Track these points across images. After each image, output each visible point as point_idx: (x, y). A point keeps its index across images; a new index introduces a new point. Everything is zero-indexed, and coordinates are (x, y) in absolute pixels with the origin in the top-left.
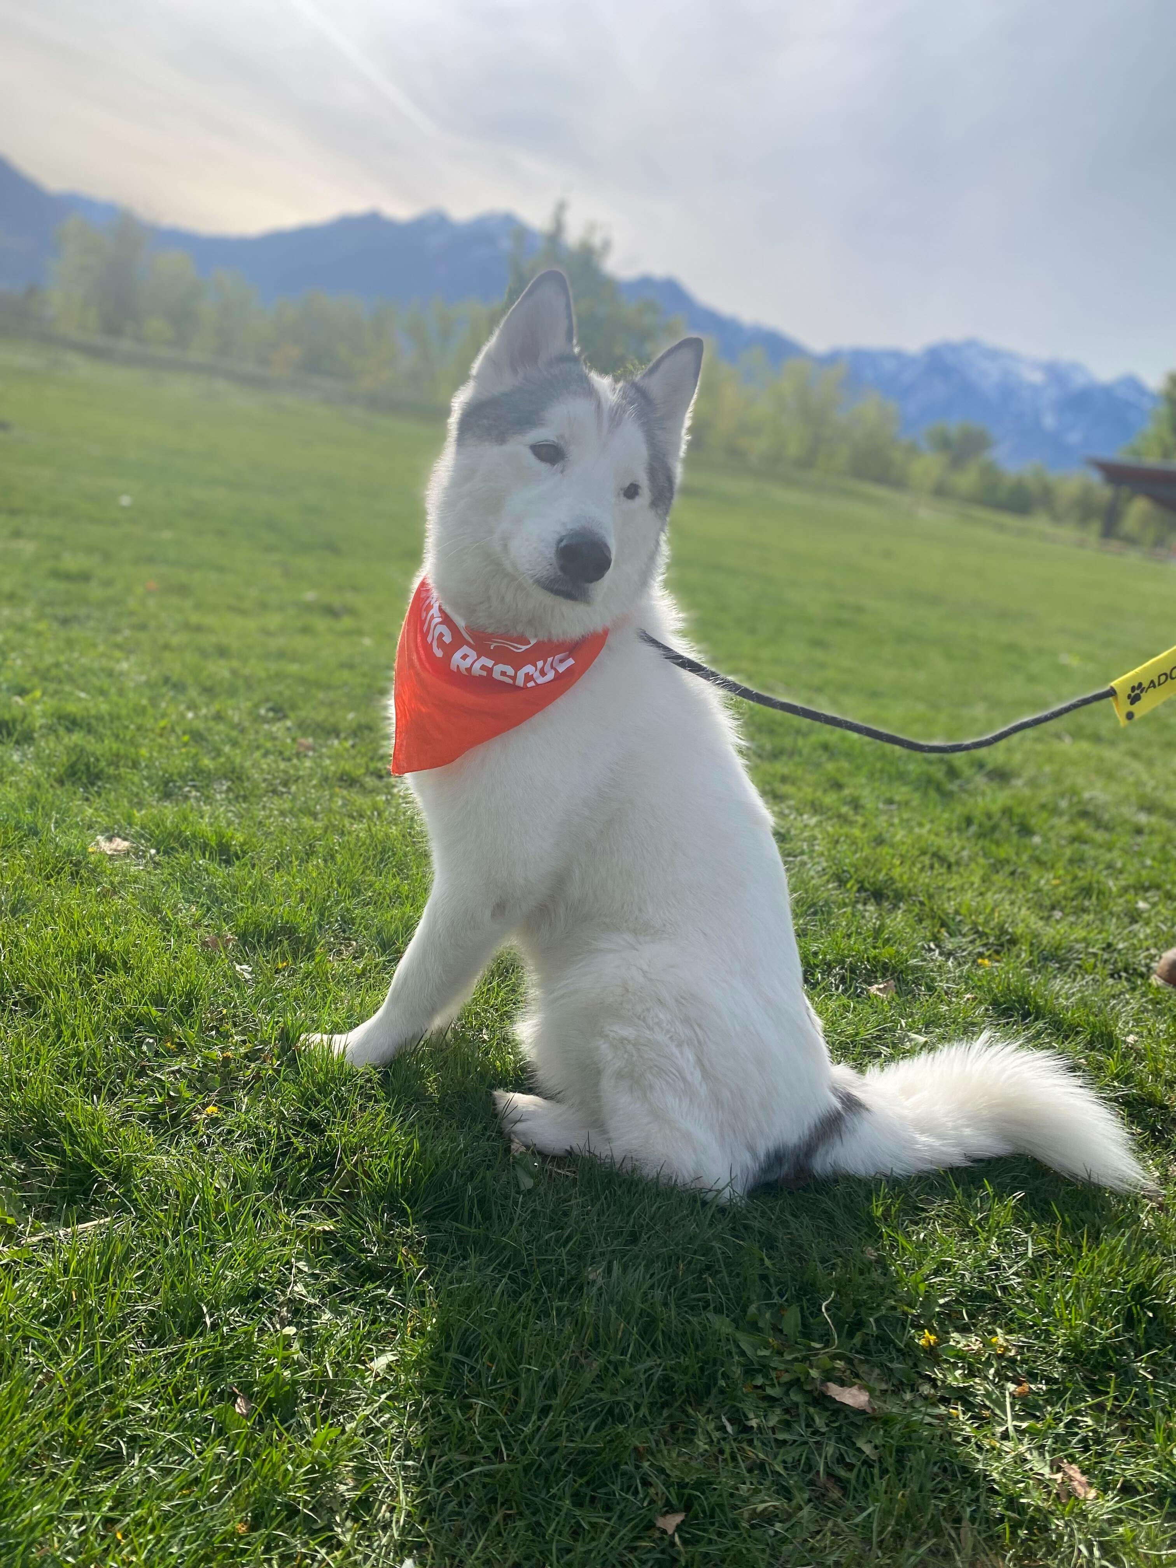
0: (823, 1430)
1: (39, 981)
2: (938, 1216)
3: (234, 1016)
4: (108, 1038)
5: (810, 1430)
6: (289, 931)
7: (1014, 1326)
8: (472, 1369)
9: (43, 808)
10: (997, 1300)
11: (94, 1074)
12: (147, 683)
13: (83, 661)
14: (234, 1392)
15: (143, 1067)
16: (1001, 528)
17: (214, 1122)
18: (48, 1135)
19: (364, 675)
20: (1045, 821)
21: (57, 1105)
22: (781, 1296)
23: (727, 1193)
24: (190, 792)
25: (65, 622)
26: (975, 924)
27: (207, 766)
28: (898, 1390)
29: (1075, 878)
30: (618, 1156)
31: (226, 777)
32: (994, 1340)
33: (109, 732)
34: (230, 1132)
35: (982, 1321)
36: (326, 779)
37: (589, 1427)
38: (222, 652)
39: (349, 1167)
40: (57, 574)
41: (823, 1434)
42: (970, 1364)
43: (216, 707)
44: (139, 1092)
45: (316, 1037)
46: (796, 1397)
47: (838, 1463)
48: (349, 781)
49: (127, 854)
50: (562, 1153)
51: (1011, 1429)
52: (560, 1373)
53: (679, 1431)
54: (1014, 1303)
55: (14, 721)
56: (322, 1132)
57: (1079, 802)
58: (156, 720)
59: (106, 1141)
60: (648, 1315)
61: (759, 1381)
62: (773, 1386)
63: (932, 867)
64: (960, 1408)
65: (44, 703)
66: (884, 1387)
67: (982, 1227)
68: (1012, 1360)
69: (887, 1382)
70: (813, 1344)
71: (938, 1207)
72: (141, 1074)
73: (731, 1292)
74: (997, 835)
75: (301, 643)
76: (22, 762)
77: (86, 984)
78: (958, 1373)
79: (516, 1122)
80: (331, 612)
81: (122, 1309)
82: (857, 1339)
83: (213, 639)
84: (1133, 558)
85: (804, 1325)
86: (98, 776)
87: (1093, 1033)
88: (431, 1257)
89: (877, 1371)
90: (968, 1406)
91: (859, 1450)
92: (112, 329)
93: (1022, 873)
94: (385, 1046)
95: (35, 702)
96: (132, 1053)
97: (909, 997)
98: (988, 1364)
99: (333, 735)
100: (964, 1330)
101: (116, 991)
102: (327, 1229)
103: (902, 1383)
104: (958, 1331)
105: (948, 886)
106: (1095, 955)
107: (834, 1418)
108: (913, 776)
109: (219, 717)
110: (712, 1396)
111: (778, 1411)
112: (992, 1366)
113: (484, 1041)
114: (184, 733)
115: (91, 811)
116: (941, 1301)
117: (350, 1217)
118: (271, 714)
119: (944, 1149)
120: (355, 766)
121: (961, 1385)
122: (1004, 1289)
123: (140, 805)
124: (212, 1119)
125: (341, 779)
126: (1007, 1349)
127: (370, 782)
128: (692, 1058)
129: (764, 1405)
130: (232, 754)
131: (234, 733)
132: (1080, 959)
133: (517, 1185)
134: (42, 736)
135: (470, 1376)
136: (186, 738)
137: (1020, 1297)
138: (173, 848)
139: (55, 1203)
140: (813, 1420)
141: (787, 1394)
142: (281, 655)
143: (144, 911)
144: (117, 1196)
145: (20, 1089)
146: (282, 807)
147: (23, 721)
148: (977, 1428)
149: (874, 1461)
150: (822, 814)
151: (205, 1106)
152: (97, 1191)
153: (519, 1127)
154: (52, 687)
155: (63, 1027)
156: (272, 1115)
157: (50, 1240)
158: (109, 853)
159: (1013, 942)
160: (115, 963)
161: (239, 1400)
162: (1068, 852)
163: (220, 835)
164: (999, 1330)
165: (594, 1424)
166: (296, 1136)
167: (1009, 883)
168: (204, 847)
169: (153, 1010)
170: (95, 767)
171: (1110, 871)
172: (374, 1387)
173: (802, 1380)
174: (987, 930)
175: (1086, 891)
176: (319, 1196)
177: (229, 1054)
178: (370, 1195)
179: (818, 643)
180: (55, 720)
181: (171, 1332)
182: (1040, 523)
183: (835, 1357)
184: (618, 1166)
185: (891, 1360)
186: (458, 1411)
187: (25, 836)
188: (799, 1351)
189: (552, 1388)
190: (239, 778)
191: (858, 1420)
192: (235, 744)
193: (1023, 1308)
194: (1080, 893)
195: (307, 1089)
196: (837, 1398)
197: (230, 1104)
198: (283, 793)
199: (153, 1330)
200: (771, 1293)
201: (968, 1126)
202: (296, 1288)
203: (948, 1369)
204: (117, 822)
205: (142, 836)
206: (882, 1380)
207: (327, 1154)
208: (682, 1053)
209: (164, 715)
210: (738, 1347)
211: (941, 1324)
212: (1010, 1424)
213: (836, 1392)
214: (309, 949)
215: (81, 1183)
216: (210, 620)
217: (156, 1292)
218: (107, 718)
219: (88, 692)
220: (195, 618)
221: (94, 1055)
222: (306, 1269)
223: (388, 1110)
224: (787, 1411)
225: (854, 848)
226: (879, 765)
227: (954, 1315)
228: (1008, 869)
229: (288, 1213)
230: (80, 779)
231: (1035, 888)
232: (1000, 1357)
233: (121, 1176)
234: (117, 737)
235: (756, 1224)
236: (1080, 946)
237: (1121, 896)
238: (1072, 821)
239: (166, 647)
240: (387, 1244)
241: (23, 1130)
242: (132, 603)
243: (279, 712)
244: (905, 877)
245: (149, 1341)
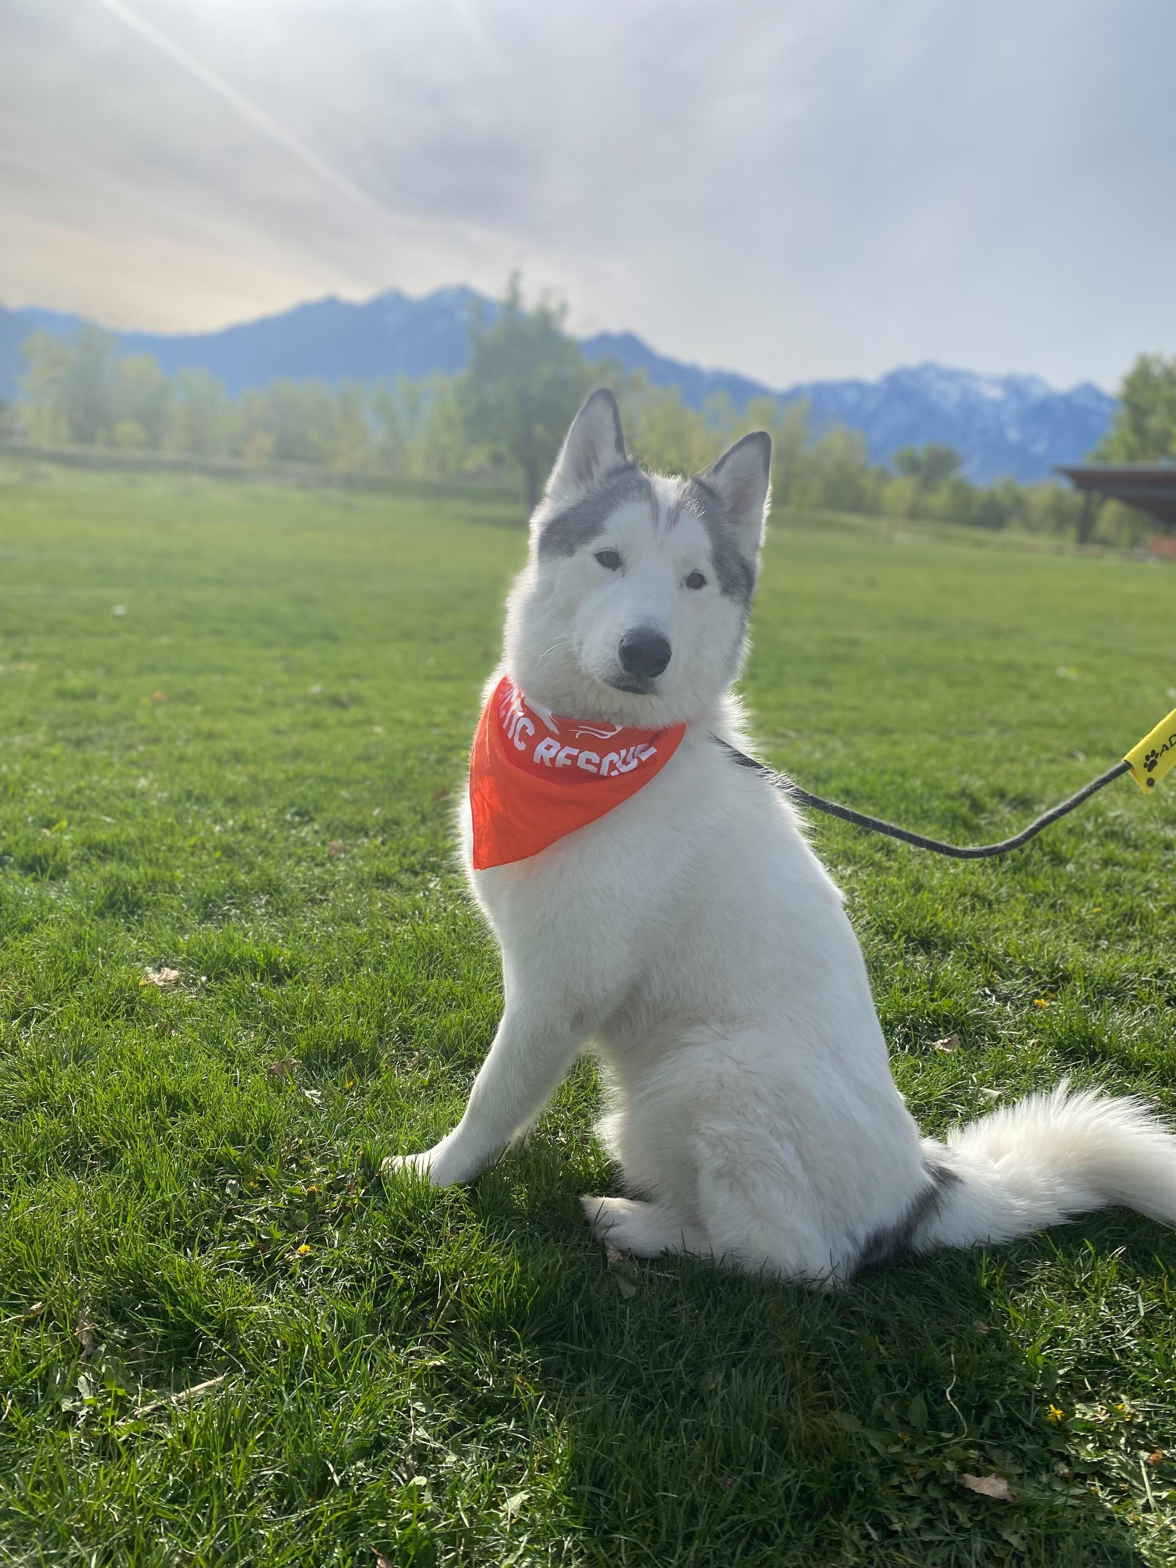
0: (969, 1525)
1: (113, 1131)
2: (1042, 1280)
3: (311, 1145)
4: (191, 1184)
5: (954, 1527)
6: (351, 1047)
7: (1138, 1390)
8: (607, 1502)
9: (89, 945)
10: (1116, 1364)
11: (182, 1224)
12: (170, 800)
13: (105, 782)
14: (373, 1553)
15: (229, 1211)
16: (979, 544)
17: (308, 1261)
18: (147, 1297)
19: (382, 767)
20: (1075, 848)
21: (151, 1263)
22: (903, 1385)
23: (830, 1281)
24: (229, 910)
25: (79, 743)
26: (1025, 963)
27: (243, 881)
28: (1033, 1472)
29: (1115, 905)
30: (718, 1254)
31: (263, 890)
32: (1120, 1407)
33: (141, 857)
34: (327, 1270)
35: (1104, 1388)
36: (362, 882)
37: (735, 1551)
38: (238, 757)
39: (452, 1295)
40: (62, 694)
41: (968, 1530)
42: (1099, 1435)
43: (242, 816)
44: (229, 1239)
45: (398, 1160)
46: (934, 1493)
47: (987, 1557)
48: (384, 881)
49: (177, 983)
50: (658, 1255)
51: (1152, 1501)
52: (698, 1497)
53: (825, 1544)
54: (1135, 1366)
55: (46, 856)
56: (419, 1261)
57: (1104, 824)
58: (185, 838)
59: (205, 1296)
60: (776, 1424)
61: (896, 1480)
62: (909, 1483)
63: (973, 909)
64: (1098, 1484)
65: (73, 832)
66: (1019, 1470)
67: (1087, 1288)
68: (1141, 1427)
69: (1021, 1466)
70: (944, 1435)
71: (1042, 1269)
72: (229, 1218)
73: (852, 1387)
74: (1031, 868)
75: (314, 739)
76: (60, 898)
77: (161, 1130)
78: (1090, 1446)
79: (610, 1227)
80: (337, 702)
81: (247, 1476)
82: (986, 1424)
83: (227, 745)
84: (1112, 560)
85: (930, 1414)
86: (137, 904)
87: (1162, 1067)
88: (546, 1383)
89: (1010, 1455)
90: (1106, 1481)
91: (1006, 1542)
92: (84, 437)
93: (1062, 904)
94: (468, 1162)
95: (63, 832)
96: (216, 1197)
97: (974, 1048)
98: (1117, 1433)
99: (362, 834)
100: (1088, 1399)
101: (190, 1133)
102: (438, 1364)
103: (1035, 1463)
104: (1081, 1401)
105: (992, 927)
106: (1148, 983)
107: (976, 1511)
108: (938, 814)
109: (246, 828)
110: (851, 1503)
111: (918, 1510)
112: (1122, 1435)
113: (562, 1144)
114: (215, 849)
115: (135, 942)
116: (1061, 1372)
117: (460, 1349)
118: (297, 819)
119: (1042, 1211)
120: (387, 865)
121: (1095, 1460)
122: (1121, 1352)
123: (183, 929)
124: (305, 1259)
125: (377, 880)
126: (1134, 1416)
127: (405, 879)
128: (792, 1150)
129: (904, 1505)
130: (266, 865)
131: (264, 844)
132: (1135, 989)
133: (620, 1295)
134: (75, 867)
135: (606, 1508)
136: (218, 854)
137: (1138, 1359)
138: (223, 973)
139: (162, 1368)
140: (957, 1518)
141: (924, 1490)
142: (296, 754)
143: (205, 1044)
144: (224, 1354)
145: (112, 1250)
146: (323, 916)
147: (55, 855)
148: (1118, 1503)
149: (1023, 1553)
150: (856, 864)
151: (297, 1245)
152: (203, 1351)
153: (612, 1232)
154: (77, 814)
155: (146, 1179)
156: (366, 1247)
157: (162, 1408)
158: (161, 984)
159: (1066, 978)
160: (186, 1103)
161: (379, 1562)
162: (1104, 876)
163: (268, 955)
164: (1123, 1397)
165: (739, 1550)
166: (394, 1268)
167: (1051, 916)
168: (254, 969)
169: (233, 1151)
170: (133, 894)
171: (1149, 892)
172: (511, 1531)
173: (938, 1474)
174: (1039, 969)
175: (1129, 917)
176: (424, 1330)
177: (314, 1188)
178: (476, 1323)
179: (820, 683)
180: (86, 850)
181: (300, 1494)
182: (1014, 535)
183: (966, 1447)
184: (718, 1263)
185: (1023, 1442)
186: (601, 1549)
187: (76, 976)
188: (929, 1443)
189: (693, 1512)
190: (277, 891)
191: (1000, 1510)
192: (265, 853)
193: (1143, 1370)
194: (1124, 920)
195: (397, 1217)
196: (976, 1490)
197: (321, 1241)
198: (321, 901)
199: (281, 1495)
200: (892, 1383)
201: (1062, 1184)
202: (417, 1433)
203: (1079, 1444)
204: (163, 951)
205: (190, 963)
206: (1016, 1463)
207: (426, 1283)
208: (782, 1146)
209: (193, 833)
210: (870, 1446)
211: (1064, 1395)
212: (1150, 1495)
213: (973, 1482)
214: (374, 1067)
215: (186, 1343)
216: (221, 725)
217: (279, 1455)
218: (138, 843)
219: (114, 817)
220: (206, 725)
221: (179, 1204)
222: (423, 1410)
223: (482, 1230)
224: (928, 1509)
225: (895, 897)
226: (903, 806)
227: (1075, 1384)
228: (1048, 901)
229: (397, 1351)
230: (120, 909)
231: (1077, 919)
232: (1129, 1425)
233: (225, 1332)
234: (150, 861)
235: (864, 1310)
236: (1132, 976)
237: (1164, 919)
238: (1101, 844)
239: (182, 759)
240: (501, 1373)
241: (120, 1293)
242: (142, 717)
243: (305, 815)
244: (950, 921)
245: (279, 1507)
